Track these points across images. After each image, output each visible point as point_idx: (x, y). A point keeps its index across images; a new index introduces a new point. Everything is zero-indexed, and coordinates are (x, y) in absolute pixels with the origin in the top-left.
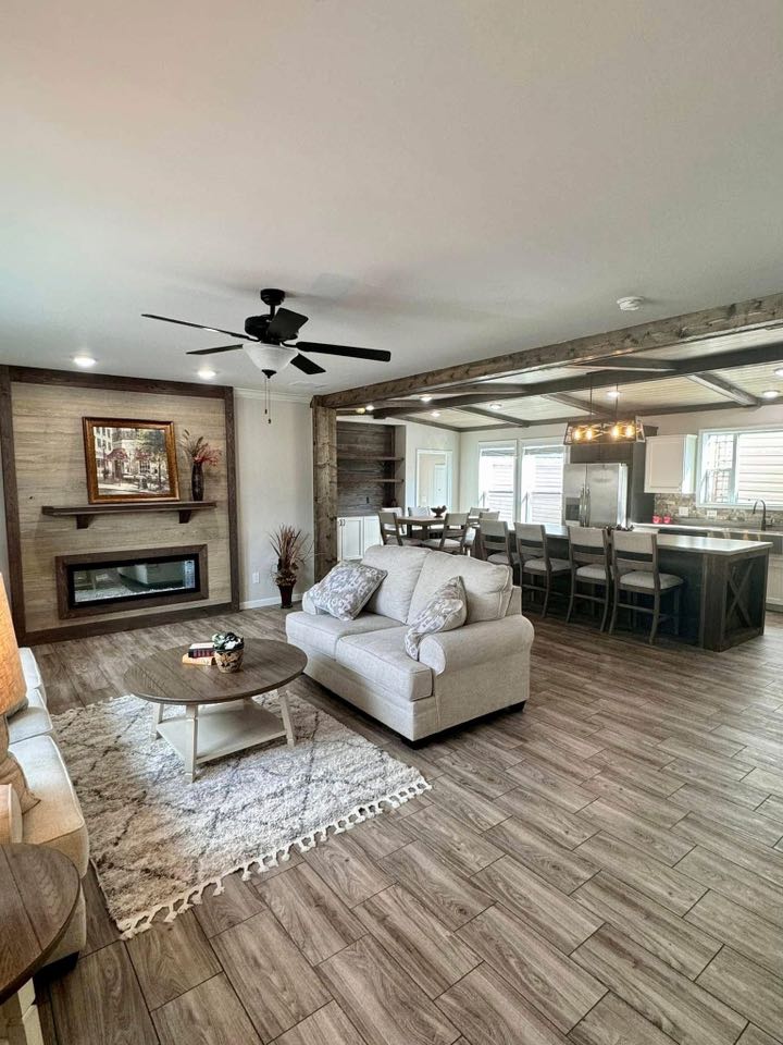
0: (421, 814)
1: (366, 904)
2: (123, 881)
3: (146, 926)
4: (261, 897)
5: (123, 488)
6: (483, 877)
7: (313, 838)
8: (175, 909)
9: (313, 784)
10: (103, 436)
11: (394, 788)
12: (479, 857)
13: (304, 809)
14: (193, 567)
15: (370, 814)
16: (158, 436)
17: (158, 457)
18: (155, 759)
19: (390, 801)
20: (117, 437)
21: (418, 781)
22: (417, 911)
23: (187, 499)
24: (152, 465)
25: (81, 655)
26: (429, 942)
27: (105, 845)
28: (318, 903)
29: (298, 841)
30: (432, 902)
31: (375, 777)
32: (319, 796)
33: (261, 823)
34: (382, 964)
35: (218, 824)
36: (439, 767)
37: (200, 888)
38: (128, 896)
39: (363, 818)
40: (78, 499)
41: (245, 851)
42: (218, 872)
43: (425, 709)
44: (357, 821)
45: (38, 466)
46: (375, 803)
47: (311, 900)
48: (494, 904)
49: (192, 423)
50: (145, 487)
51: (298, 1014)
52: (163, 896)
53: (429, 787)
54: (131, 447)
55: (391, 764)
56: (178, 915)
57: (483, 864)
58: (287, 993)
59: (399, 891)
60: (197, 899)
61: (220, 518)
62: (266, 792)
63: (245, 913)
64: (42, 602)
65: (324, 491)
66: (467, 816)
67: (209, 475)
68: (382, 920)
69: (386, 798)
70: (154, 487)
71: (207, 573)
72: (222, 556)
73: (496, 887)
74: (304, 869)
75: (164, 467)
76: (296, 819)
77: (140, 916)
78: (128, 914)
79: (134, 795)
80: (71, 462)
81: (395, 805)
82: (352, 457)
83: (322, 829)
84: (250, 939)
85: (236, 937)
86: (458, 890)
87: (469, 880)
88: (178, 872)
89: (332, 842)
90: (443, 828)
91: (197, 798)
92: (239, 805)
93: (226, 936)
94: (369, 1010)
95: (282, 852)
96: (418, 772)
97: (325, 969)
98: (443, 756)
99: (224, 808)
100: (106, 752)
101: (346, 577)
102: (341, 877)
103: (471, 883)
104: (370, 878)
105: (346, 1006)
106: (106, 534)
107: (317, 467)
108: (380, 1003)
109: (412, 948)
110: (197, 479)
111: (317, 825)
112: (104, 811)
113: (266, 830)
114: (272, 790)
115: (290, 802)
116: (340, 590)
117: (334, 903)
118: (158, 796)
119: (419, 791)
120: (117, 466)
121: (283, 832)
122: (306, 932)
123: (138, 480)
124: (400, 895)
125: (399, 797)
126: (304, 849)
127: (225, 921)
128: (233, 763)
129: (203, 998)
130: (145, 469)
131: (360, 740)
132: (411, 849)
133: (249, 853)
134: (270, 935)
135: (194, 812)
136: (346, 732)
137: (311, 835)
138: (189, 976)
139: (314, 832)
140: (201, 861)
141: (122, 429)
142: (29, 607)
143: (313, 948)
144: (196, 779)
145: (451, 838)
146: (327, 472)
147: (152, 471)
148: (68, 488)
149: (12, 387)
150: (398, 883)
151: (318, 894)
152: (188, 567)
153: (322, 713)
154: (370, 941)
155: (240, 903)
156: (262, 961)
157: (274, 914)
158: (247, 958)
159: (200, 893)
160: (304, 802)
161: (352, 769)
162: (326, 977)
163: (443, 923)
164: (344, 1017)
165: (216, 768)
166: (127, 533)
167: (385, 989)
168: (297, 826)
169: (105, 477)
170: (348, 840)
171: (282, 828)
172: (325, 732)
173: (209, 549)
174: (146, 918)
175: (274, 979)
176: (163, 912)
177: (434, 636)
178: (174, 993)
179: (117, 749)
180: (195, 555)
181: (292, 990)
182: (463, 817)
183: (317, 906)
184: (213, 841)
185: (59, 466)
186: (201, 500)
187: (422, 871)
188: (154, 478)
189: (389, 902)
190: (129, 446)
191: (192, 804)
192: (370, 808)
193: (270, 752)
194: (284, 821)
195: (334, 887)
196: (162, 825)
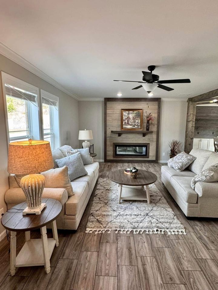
0: (177, 241)
1: (142, 257)
2: (92, 220)
3: (91, 232)
4: (117, 239)
5: (129, 127)
6: (186, 273)
7: (139, 231)
8: (98, 232)
9: (148, 217)
10: (125, 113)
11: (172, 228)
12: (189, 266)
13: (141, 222)
14: (145, 149)
15: (159, 232)
16: (139, 113)
17: (138, 119)
18: (115, 195)
19: (168, 232)
20: (128, 114)
21: (182, 230)
22: (155, 269)
23: (145, 130)
24: (136, 121)
25: (115, 167)
26: (153, 280)
27: (94, 210)
28: (129, 249)
29: (135, 230)
30: (162, 269)
31: (167, 222)
32: (147, 220)
33: (128, 221)
34: (135, 277)
35: (118, 216)
36: (193, 229)
37: (106, 230)
38: (91, 224)
39: (156, 233)
40: (119, 129)
41: (120, 226)
42: (111, 228)
43: (193, 207)
44: (154, 233)
45: (111, 121)
46: (163, 230)
47: (128, 247)
48: (185, 284)
49: (148, 109)
50: (134, 127)
51: (107, 274)
52: (97, 227)
53: (185, 234)
54: (132, 116)
55: (176, 220)
56: (98, 233)
57: (190, 269)
58: (108, 267)
59: (154, 260)
60: (104, 232)
61: (154, 136)
62: (134, 213)
63: (111, 241)
64: (110, 153)
65: (189, 129)
66: (194, 250)
67: (152, 124)
68: (144, 265)
69: (168, 230)
70: (136, 127)
71: (149, 151)
72: (154, 147)
73: (189, 279)
74: (132, 238)
75: (139, 121)
76: (137, 224)
77: (91, 229)
78: (89, 227)
79: (105, 202)
80: (118, 120)
81: (169, 233)
82: (208, 118)
83: (143, 230)
84: (108, 248)
85: (106, 246)
86: (174, 272)
87: (181, 271)
88: (103, 223)
89: (144, 235)
90: (182, 250)
91: (117, 208)
92: (125, 214)
93: (104, 244)
94: (124, 286)
95: (129, 231)
96: (183, 227)
97: (120, 268)
98: (197, 226)
99: (122, 213)
100: (106, 190)
101: (181, 157)
102: (140, 246)
103: (181, 272)
104: (148, 251)
105: (119, 281)
106: (124, 138)
107: (188, 122)
108: (128, 287)
109: (147, 279)
110: (148, 125)
111: (142, 228)
112: (98, 203)
113: (128, 223)
114: (136, 214)
115: (139, 219)
116: (178, 161)
117: (133, 252)
118: (110, 204)
119: (180, 233)
120: (128, 121)
121: (132, 226)
122: (122, 255)
123: (133, 125)
124: (153, 261)
125: (172, 232)
126: (135, 233)
127: (106, 240)
128: (131, 203)
129: (91, 255)
130: (135, 122)
131: (170, 210)
132: (166, 250)
133: (120, 227)
134: (113, 250)
135: (115, 211)
136: (167, 206)
137: (139, 230)
138: (92, 248)
139: (140, 230)
140: (109, 223)
141: (130, 112)
142: (108, 154)
143: (121, 260)
144: (120, 203)
145: (183, 254)
146: (191, 123)
147: (136, 122)
148: (117, 126)
149: (107, 103)
150: (155, 257)
151: (131, 247)
152: (144, 149)
153: (163, 198)
154: (136, 268)
155: (112, 238)
156: (108, 255)
157: (117, 245)
158: (105, 252)
159: (105, 231)
160: (142, 220)
161: (162, 217)
162: (119, 269)
163: (162, 278)
164: (117, 283)
165: (126, 202)
166: (129, 138)
167: (132, 284)
168: (136, 226)
169: (125, 124)
170: (148, 237)
171: (132, 225)
172: (161, 203)
173: (150, 145)
174: (92, 230)
175: (108, 261)
176: (96, 231)
177: (200, 183)
178: (87, 250)
179: (109, 190)
180: (146, 146)
181: (109, 267)
182: (192, 249)
183: (128, 250)
184: (115, 220)
185: (116, 121)
186: (149, 130)
187: (165, 258)
188: (137, 124)
189: (149, 261)
190: (131, 116)
191: (115, 209)
192: (160, 231)
193: (142, 203)
194: (134, 223)
195: (136, 247)
196: (107, 211)
